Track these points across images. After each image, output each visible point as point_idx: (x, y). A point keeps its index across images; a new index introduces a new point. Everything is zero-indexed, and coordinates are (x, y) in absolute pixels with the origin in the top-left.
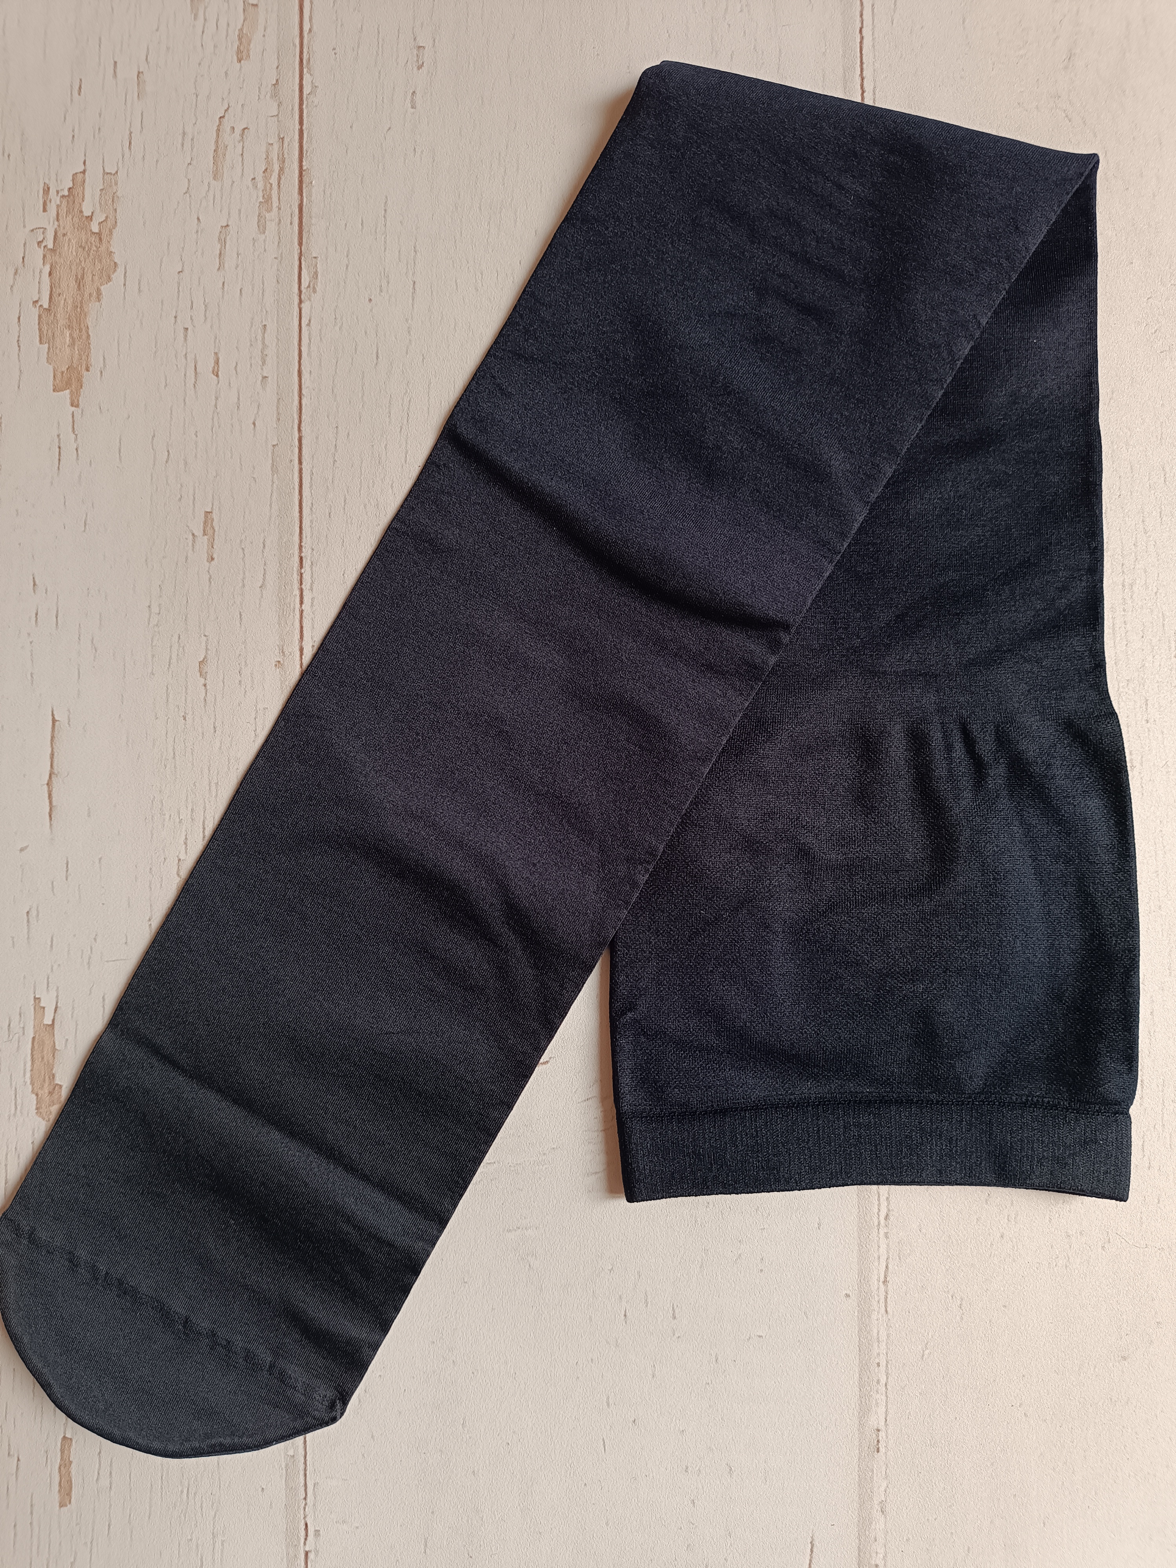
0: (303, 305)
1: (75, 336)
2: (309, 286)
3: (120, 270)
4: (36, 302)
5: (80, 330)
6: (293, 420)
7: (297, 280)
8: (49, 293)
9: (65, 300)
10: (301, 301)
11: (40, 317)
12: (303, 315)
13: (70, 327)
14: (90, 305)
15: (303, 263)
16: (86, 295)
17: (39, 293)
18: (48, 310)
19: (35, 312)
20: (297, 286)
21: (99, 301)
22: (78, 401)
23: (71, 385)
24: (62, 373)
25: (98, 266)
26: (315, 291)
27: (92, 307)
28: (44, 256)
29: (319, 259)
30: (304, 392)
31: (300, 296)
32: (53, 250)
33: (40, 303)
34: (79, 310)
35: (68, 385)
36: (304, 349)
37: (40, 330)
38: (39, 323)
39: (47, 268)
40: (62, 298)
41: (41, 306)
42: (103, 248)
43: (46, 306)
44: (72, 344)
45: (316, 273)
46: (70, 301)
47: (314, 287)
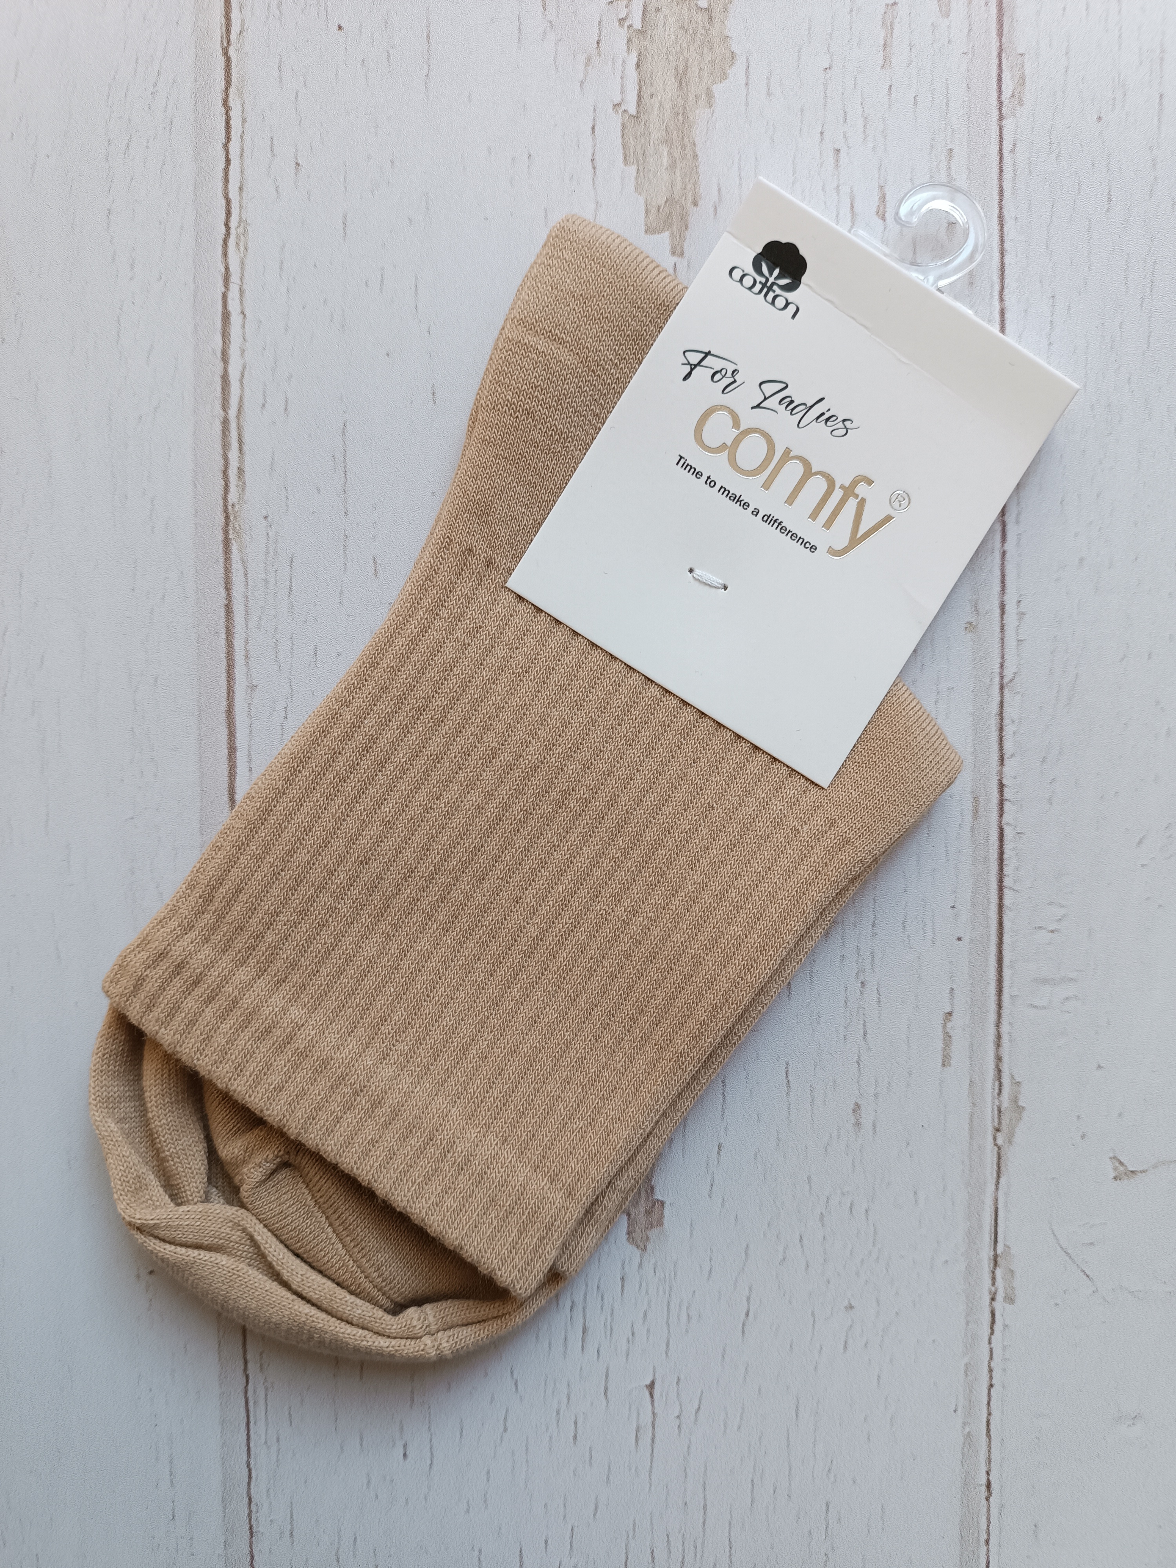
0: (1004, 122)
1: (676, 154)
2: (1013, 96)
3: (740, 64)
4: (617, 106)
5: (684, 147)
6: (992, 286)
7: (995, 86)
8: (636, 92)
9: (660, 104)
10: (1001, 118)
11: (624, 126)
12: (1005, 137)
13: (668, 141)
14: (697, 112)
15: (1004, 61)
16: (691, 97)
17: (622, 92)
18: (637, 117)
19: (616, 121)
20: (995, 95)
21: (710, 106)
22: (682, 248)
23: (670, 226)
24: (659, 208)
25: (708, 57)
26: (1021, 103)
27: (701, 114)
28: (629, 40)
29: (1027, 56)
30: (1007, 245)
31: (1000, 110)
32: (642, 32)
33: (623, 108)
34: (680, 118)
35: (667, 224)
36: (1007, 185)
37: (624, 146)
38: (623, 135)
39: (633, 59)
40: (655, 101)
41: (625, 111)
42: (714, 31)
43: (633, 110)
44: (673, 166)
45: (1023, 78)
46: (668, 106)
47: (1020, 99)
